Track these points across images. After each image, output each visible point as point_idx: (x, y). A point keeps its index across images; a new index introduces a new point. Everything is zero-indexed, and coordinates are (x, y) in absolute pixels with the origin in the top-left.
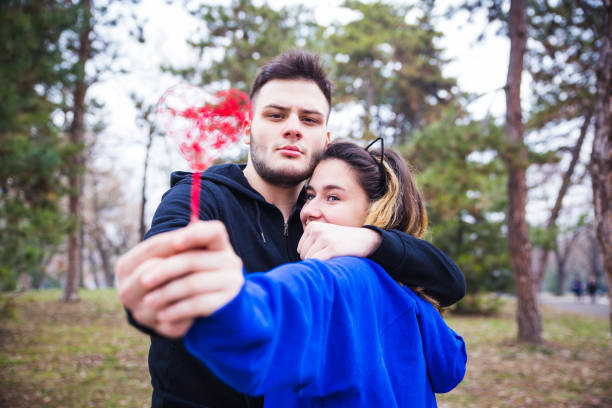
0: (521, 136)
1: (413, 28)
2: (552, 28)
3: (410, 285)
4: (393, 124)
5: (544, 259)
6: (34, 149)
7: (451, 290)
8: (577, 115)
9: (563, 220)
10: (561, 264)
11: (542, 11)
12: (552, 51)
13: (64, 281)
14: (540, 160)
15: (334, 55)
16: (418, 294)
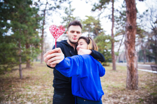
0: (113, 38)
1: (96, 20)
2: (118, 21)
3: (97, 59)
4: (93, 35)
5: (117, 57)
6: (36, 39)
7: (103, 60)
8: (122, 34)
9: (120, 51)
10: (119, 58)
11: (117, 18)
12: (118, 24)
13: (41, 60)
14: (117, 41)
15: (84, 24)
16: (98, 61)
